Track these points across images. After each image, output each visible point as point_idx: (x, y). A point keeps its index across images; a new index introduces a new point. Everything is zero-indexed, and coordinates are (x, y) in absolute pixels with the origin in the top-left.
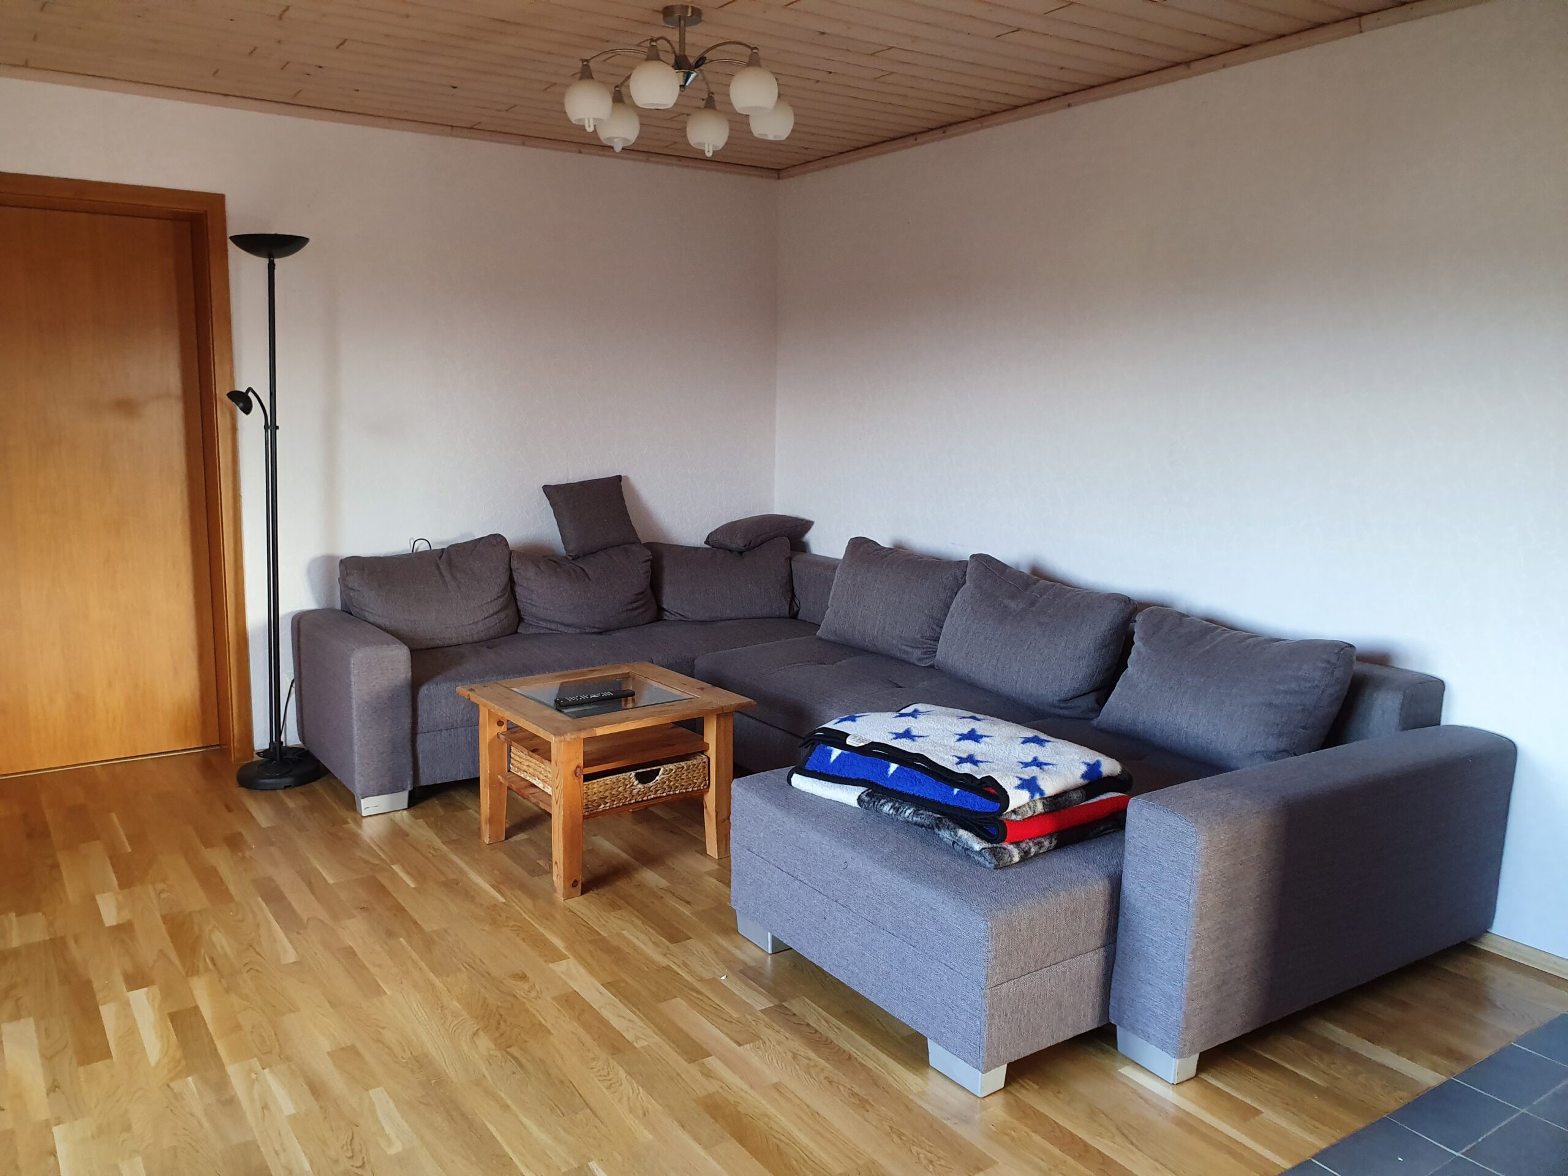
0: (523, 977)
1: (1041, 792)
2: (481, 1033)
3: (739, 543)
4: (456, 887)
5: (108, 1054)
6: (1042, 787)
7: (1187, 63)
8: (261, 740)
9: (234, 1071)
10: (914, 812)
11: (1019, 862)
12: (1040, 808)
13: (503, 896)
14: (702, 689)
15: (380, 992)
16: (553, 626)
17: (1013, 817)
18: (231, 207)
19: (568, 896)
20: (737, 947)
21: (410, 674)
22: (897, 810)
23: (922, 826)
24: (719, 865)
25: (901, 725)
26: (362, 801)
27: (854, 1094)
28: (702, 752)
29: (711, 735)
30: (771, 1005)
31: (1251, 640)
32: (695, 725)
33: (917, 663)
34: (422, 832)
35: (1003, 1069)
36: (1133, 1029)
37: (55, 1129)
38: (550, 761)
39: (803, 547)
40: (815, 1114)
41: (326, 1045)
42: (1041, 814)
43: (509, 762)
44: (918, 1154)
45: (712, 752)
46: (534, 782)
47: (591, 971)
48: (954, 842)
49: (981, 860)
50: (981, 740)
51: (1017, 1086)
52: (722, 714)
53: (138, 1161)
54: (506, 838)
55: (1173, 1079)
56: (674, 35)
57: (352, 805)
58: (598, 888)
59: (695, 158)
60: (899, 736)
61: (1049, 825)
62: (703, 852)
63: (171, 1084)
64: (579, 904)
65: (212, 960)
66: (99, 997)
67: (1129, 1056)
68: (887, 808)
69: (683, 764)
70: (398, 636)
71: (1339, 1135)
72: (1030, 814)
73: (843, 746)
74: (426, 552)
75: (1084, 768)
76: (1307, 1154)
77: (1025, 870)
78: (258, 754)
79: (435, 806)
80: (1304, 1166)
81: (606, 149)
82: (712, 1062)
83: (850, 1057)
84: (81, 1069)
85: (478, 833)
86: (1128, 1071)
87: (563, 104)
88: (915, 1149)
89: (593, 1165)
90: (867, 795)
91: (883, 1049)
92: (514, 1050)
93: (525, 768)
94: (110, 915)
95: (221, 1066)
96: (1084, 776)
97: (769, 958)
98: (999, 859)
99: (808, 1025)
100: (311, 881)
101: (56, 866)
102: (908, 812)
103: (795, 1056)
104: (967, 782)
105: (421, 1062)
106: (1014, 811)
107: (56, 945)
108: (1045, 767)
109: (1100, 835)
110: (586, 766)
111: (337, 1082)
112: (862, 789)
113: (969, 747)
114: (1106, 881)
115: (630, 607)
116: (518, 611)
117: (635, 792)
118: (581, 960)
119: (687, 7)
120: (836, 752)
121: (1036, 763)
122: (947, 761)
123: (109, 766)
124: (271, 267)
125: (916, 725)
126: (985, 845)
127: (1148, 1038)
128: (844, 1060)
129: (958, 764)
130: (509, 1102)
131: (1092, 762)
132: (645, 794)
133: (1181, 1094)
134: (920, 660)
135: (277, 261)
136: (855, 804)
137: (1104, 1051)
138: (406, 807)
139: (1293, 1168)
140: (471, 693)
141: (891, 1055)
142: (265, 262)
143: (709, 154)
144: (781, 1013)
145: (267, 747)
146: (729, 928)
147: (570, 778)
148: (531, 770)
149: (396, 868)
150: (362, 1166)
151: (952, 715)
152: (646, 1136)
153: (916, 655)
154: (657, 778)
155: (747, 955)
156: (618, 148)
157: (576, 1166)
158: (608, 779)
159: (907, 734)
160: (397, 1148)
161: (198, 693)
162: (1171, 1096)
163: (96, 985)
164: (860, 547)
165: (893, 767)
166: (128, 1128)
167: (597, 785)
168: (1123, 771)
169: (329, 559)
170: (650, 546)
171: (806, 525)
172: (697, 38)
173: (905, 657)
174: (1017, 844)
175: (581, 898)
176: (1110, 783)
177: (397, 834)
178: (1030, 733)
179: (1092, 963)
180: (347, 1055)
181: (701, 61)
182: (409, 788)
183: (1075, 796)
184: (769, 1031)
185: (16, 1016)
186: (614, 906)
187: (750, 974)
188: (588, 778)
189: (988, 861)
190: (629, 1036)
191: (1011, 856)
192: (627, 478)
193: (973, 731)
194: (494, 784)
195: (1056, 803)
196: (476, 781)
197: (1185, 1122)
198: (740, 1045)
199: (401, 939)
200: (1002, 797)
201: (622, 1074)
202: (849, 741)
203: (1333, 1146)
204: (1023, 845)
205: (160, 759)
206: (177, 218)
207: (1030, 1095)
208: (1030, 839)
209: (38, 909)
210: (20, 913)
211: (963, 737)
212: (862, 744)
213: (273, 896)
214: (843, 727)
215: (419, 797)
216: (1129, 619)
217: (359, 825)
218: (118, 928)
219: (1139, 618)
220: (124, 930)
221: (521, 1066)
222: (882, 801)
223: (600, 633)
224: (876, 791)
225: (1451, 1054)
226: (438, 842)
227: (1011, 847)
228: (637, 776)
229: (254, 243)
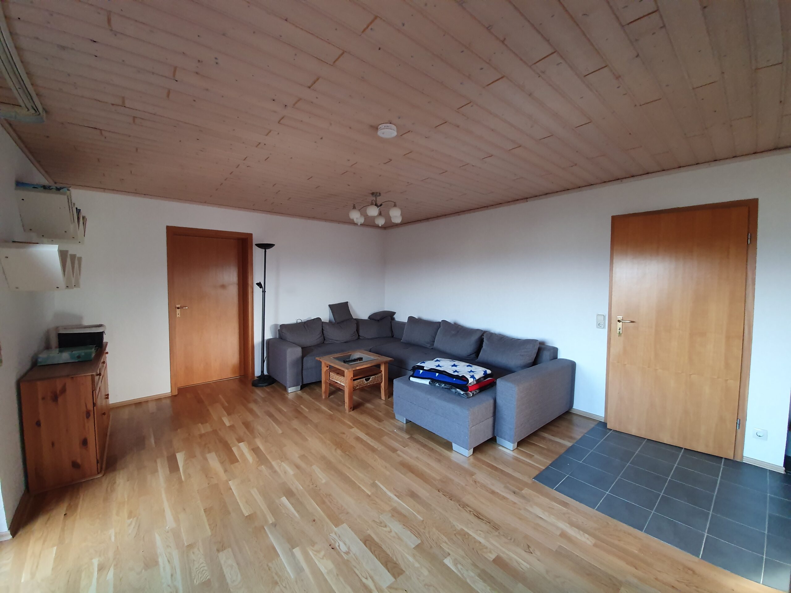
0: (344, 433)
1: (475, 378)
2: (337, 449)
3: (378, 318)
4: (318, 410)
5: (237, 461)
6: (476, 377)
7: (487, 207)
8: (258, 373)
9: (274, 463)
10: (444, 385)
11: (472, 396)
12: (475, 383)
13: (332, 412)
14: (379, 356)
15: (307, 440)
16: (333, 341)
17: (470, 385)
18: (254, 237)
19: (350, 411)
20: (397, 423)
21: (302, 355)
22: (440, 385)
23: (447, 388)
24: (385, 401)
25: (437, 363)
26: (289, 389)
27: (436, 458)
28: (380, 373)
29: (383, 368)
30: (409, 437)
31: (513, 340)
32: (378, 366)
33: (429, 348)
34: (306, 396)
35: (472, 450)
36: (501, 437)
37: (229, 482)
38: (344, 377)
39: (393, 319)
40: (428, 464)
41: (297, 455)
42: (475, 384)
43: (329, 377)
44: (457, 472)
45: (383, 373)
46: (337, 382)
47: (361, 430)
48: (456, 392)
49: (463, 396)
50: (457, 366)
51: (475, 453)
52: (385, 363)
53: (255, 490)
54: (329, 397)
55: (512, 449)
56: (374, 199)
57: (285, 389)
58: (356, 409)
59: (377, 227)
60: (437, 366)
61: (477, 387)
62: (380, 398)
63: (258, 468)
64: (352, 413)
65: (259, 434)
66: (231, 445)
67: (500, 444)
68: (437, 385)
69: (376, 376)
70: (299, 345)
71: (554, 460)
72: (473, 384)
73: (423, 369)
74: (301, 322)
75: (483, 372)
76: (548, 465)
77: (474, 398)
78: (257, 377)
79: (307, 389)
80: (547, 468)
81: (356, 224)
82: (399, 452)
83: (433, 449)
84: (232, 465)
85: (321, 396)
86: (500, 448)
87: (349, 214)
88: (456, 471)
89: (376, 482)
90: (431, 382)
91: (441, 446)
92: (347, 453)
93: (335, 378)
94: (228, 424)
95: (270, 463)
96: (484, 374)
97: (405, 425)
98: (468, 396)
99: (420, 441)
100: (280, 411)
101: (208, 410)
102: (443, 385)
103: (419, 449)
104: (457, 377)
105: (323, 458)
106: (470, 384)
107: (215, 432)
108: (474, 372)
109: (488, 388)
110: (353, 377)
111: (303, 465)
112: (429, 380)
113: (455, 368)
114: (493, 400)
115: (352, 335)
116: (324, 337)
117: (365, 383)
118: (357, 428)
119: (377, 193)
120: (421, 371)
121: (471, 371)
122: (452, 373)
123: (216, 383)
124: (265, 252)
125: (441, 363)
126: (464, 392)
127: (505, 439)
128: (431, 450)
129: (454, 372)
130: (350, 466)
131: (485, 371)
132: (367, 384)
133: (513, 452)
134: (430, 347)
135: (267, 250)
136: (428, 384)
137: (493, 443)
138: (300, 389)
139: (546, 468)
140: (320, 359)
141: (443, 448)
142: (264, 250)
143: (380, 226)
144: (412, 438)
145: (260, 375)
146: (393, 417)
147: (350, 380)
148: (336, 379)
149: (302, 406)
150: (316, 487)
151: (449, 361)
152: (388, 473)
153: (428, 346)
154: (370, 380)
155: (399, 424)
156: (359, 224)
157: (372, 482)
158: (358, 380)
159: (439, 366)
160: (324, 481)
161: (239, 362)
162: (511, 453)
163: (229, 442)
164: (411, 319)
165: (437, 374)
166: (250, 481)
167: (356, 382)
168: (491, 372)
169: (276, 325)
170: (355, 319)
171: (394, 313)
172: (379, 200)
173: (426, 346)
174: (471, 392)
175: (352, 412)
176: (489, 375)
177: (299, 397)
178: (468, 364)
179: (490, 421)
180: (303, 457)
181: (381, 205)
182: (301, 385)
183: (482, 379)
184: (410, 443)
185: (209, 452)
186: (362, 413)
187: (400, 429)
188: (354, 380)
189: (465, 396)
190: (376, 447)
191: (470, 395)
192: (349, 302)
193: (454, 364)
194: (326, 383)
195: (478, 381)
196: (320, 382)
197: (516, 459)
198: (404, 447)
199: (309, 425)
200: (467, 380)
201: (377, 457)
202: (425, 368)
203: (553, 462)
204: (472, 392)
205: (228, 380)
206: (239, 239)
207: (479, 456)
208: (474, 390)
209: (206, 422)
210: (202, 424)
211: (453, 366)
212: (429, 369)
213: (271, 416)
214: (422, 365)
215: (303, 387)
216: (483, 335)
217: (288, 395)
218: (230, 427)
219: (485, 335)
220: (232, 427)
221: (350, 457)
222: (436, 383)
223: (345, 343)
224: (433, 381)
225: (571, 438)
226: (311, 399)
227: (470, 393)
228: (365, 379)
229: (260, 246)
